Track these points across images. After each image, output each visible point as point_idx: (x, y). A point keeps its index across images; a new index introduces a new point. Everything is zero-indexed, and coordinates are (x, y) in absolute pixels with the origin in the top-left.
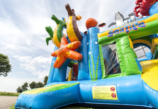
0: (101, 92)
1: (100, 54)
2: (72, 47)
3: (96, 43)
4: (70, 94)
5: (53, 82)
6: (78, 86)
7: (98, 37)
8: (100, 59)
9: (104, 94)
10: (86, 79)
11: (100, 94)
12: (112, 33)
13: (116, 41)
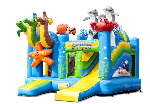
0: (62, 86)
1: (66, 61)
2: (45, 55)
3: (64, 52)
4: (46, 88)
5: (32, 76)
6: (51, 83)
7: (66, 47)
8: (65, 65)
9: (63, 87)
10: (56, 77)
11: (62, 87)
12: (74, 46)
13: (76, 53)
